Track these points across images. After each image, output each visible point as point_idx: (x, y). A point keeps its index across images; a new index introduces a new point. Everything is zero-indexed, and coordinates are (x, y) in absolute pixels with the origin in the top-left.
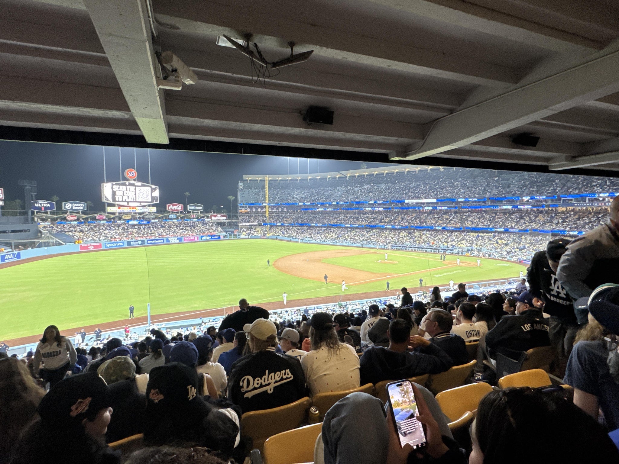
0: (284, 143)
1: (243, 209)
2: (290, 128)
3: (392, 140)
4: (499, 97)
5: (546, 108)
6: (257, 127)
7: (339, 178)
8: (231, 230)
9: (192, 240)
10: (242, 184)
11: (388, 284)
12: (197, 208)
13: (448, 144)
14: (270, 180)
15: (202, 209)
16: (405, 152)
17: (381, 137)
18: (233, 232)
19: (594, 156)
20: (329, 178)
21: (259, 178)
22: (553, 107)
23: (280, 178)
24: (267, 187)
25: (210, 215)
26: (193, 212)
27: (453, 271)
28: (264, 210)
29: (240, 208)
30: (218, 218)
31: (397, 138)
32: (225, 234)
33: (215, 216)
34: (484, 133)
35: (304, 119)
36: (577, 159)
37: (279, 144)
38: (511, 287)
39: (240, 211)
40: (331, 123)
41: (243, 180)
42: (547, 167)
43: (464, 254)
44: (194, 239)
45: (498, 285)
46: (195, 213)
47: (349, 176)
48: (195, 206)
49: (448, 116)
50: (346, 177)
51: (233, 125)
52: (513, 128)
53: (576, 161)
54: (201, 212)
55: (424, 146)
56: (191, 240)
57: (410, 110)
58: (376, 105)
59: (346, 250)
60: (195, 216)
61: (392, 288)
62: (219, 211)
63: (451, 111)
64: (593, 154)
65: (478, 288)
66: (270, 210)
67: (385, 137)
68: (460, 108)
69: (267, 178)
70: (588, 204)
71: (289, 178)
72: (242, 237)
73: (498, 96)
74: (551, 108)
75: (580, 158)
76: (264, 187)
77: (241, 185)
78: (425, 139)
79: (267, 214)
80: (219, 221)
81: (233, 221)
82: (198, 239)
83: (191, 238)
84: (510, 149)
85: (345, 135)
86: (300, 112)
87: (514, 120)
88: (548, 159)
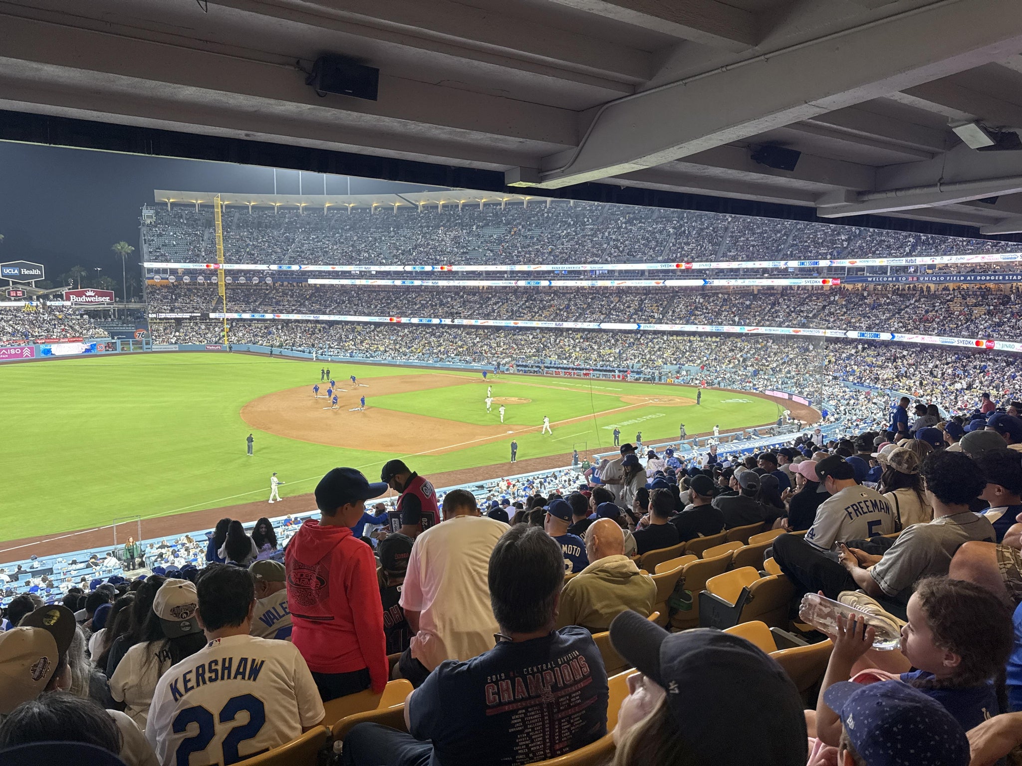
0: (259, 134)
1: (157, 277)
2: (272, 101)
3: (511, 142)
4: (724, 69)
5: (806, 103)
6: (189, 93)
7: (399, 208)
8: (124, 329)
9: (15, 355)
10: (151, 212)
11: (514, 446)
12: (25, 272)
13: (627, 161)
14: (227, 206)
15: (41, 276)
16: (540, 171)
17: (489, 135)
18: (131, 335)
19: (893, 194)
20: (376, 208)
21: (197, 199)
22: (820, 102)
23: (252, 200)
24: (219, 222)
25: (64, 291)
26: (14, 283)
27: (641, 416)
28: (214, 279)
29: (147, 276)
30: (89, 299)
31: (521, 140)
32: (109, 340)
33: (80, 295)
34: (695, 142)
35: (310, 82)
36: (866, 198)
37: (247, 135)
38: (751, 446)
39: (147, 282)
40: (373, 96)
41: (152, 203)
42: (814, 210)
43: (663, 381)
44: (21, 355)
45: (727, 442)
46: (20, 287)
47: (424, 206)
48: (20, 266)
49: (629, 98)
50: (417, 207)
51: (123, 83)
52: (748, 135)
53: (863, 202)
54: (38, 285)
55: (578, 159)
56: (10, 356)
57: (548, 80)
58: (476, 63)
59: (420, 376)
60: (20, 294)
61: (523, 456)
62: (89, 282)
63: (634, 89)
64: (891, 190)
65: (689, 450)
66: (229, 280)
67: (496, 136)
68: (650, 84)
69: (219, 200)
70: (890, 279)
71: (277, 202)
72: (155, 348)
73: (722, 67)
74: (813, 103)
75: (871, 197)
76: (210, 224)
77: (148, 214)
78: (581, 144)
79: (222, 291)
80: (91, 307)
81: (132, 306)
82: (32, 355)
83: (13, 352)
84: (747, 173)
85: (405, 125)
86: (298, 62)
87: (749, 120)
88: (816, 196)
